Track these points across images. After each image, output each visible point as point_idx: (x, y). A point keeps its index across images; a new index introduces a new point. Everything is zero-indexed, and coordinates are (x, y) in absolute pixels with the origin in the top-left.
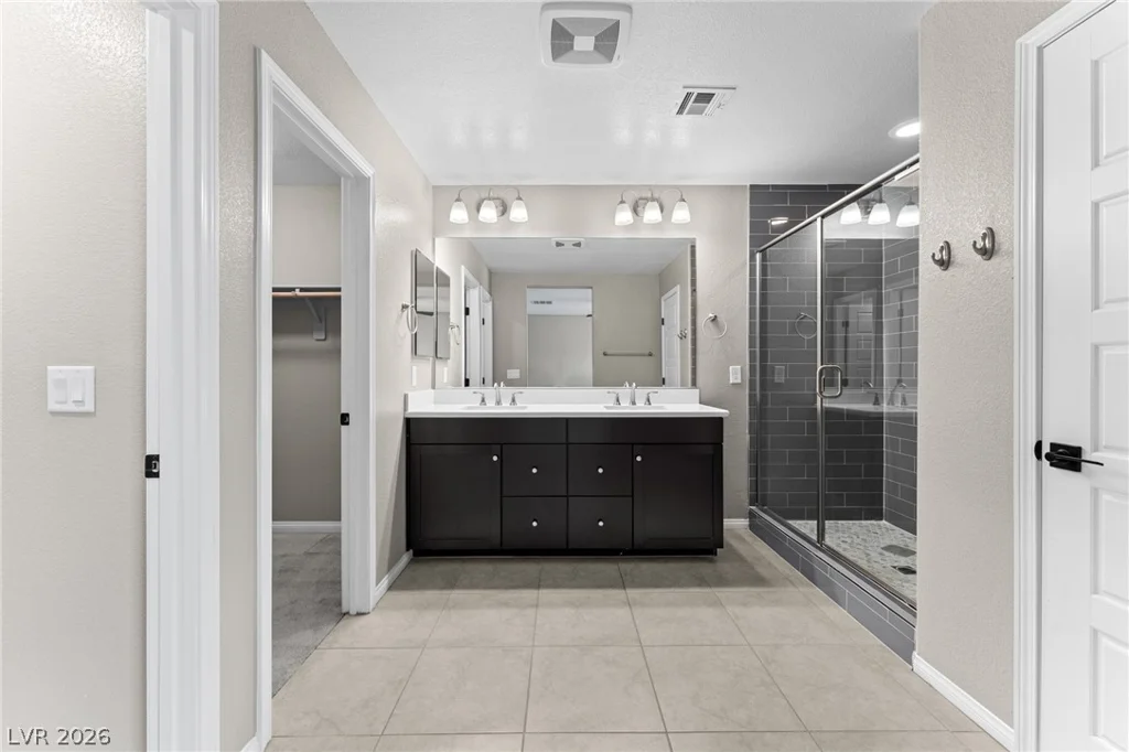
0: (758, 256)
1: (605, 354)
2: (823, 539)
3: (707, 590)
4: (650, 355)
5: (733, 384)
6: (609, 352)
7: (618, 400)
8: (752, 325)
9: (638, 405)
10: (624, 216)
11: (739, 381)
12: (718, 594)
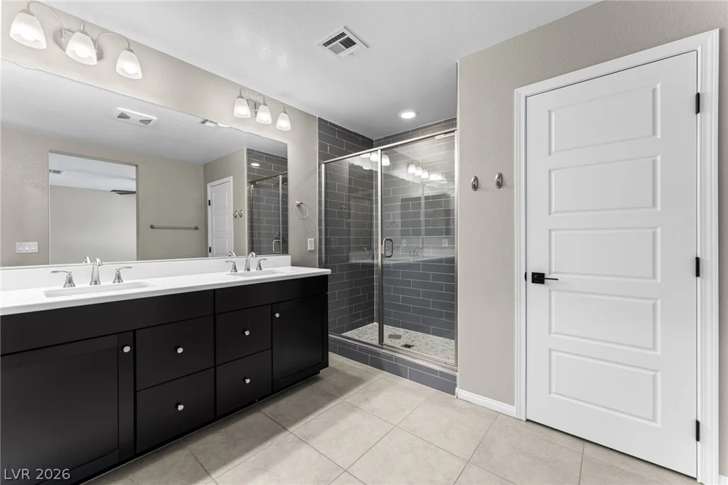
0: (323, 166)
1: (152, 227)
2: (383, 341)
3: (338, 401)
4: (196, 228)
5: (310, 251)
6: (155, 225)
7: (235, 269)
8: (320, 211)
9: (251, 271)
10: (243, 110)
11: (313, 249)
12: (348, 400)
